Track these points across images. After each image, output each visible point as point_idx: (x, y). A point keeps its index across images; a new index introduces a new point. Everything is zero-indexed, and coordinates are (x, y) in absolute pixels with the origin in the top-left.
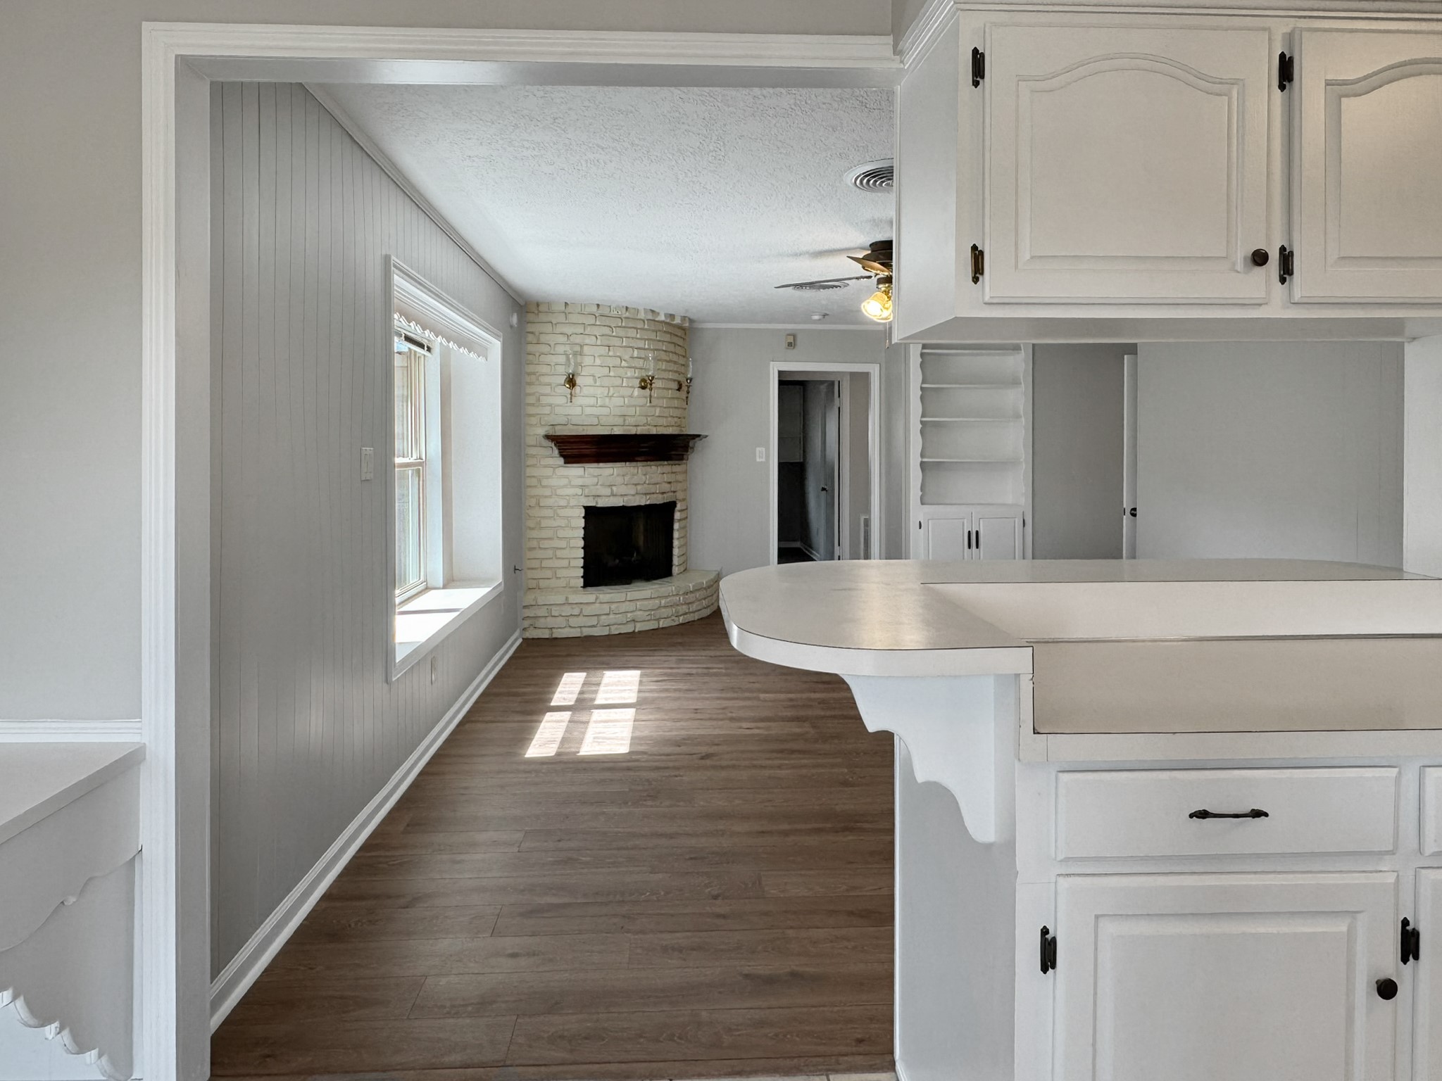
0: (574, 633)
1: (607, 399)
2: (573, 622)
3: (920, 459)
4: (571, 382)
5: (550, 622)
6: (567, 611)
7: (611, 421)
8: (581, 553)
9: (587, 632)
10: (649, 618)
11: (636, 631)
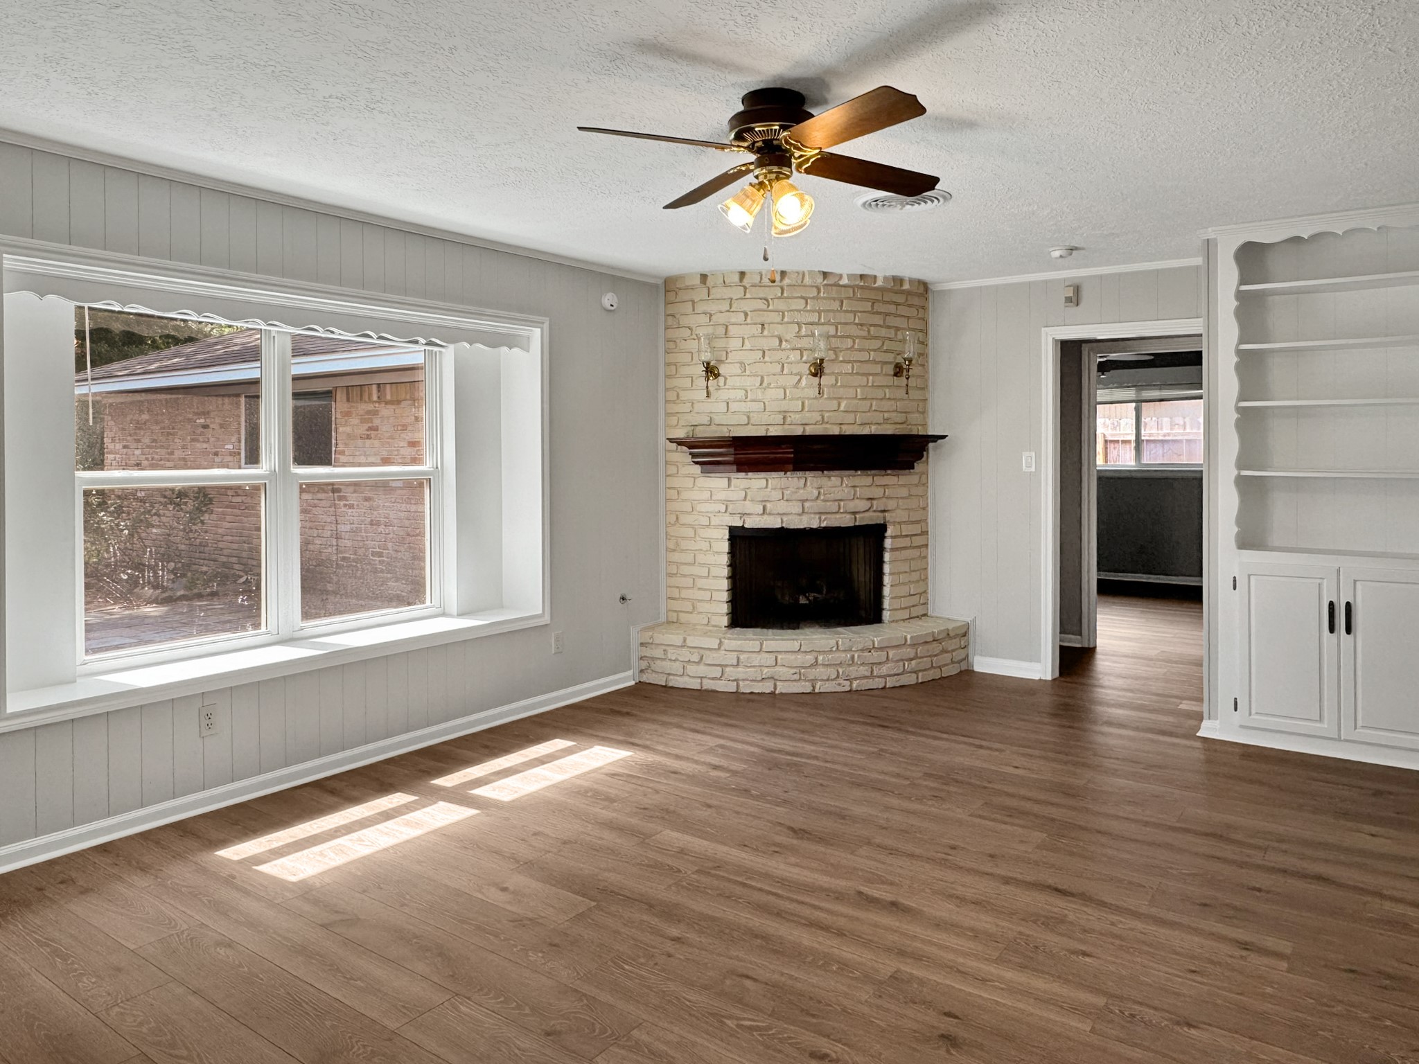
0: (694, 684)
1: (759, 392)
2: (691, 669)
3: (1236, 472)
4: (711, 371)
5: (668, 666)
6: (685, 655)
7: (765, 418)
8: (725, 584)
9: (709, 685)
10: (797, 677)
11: (777, 692)
